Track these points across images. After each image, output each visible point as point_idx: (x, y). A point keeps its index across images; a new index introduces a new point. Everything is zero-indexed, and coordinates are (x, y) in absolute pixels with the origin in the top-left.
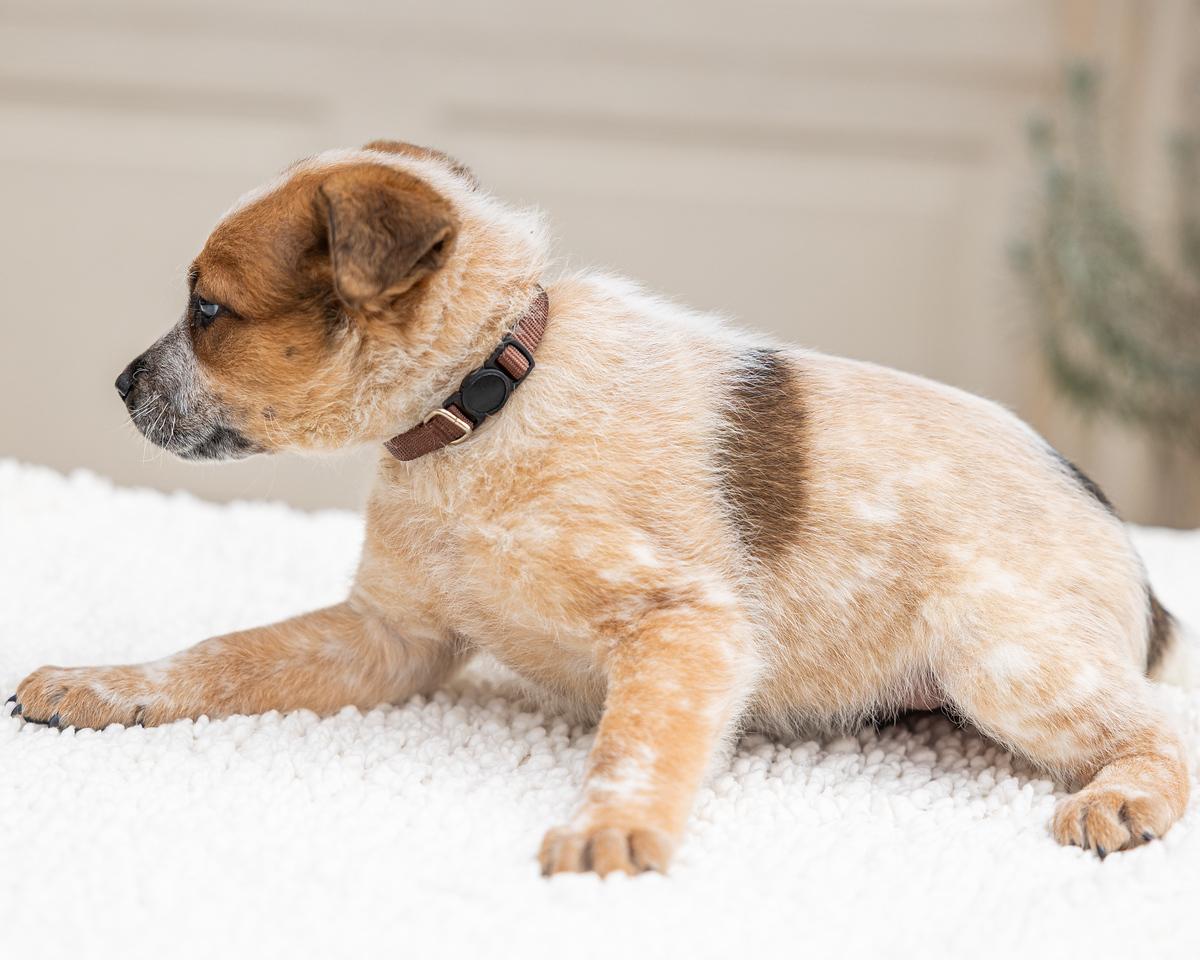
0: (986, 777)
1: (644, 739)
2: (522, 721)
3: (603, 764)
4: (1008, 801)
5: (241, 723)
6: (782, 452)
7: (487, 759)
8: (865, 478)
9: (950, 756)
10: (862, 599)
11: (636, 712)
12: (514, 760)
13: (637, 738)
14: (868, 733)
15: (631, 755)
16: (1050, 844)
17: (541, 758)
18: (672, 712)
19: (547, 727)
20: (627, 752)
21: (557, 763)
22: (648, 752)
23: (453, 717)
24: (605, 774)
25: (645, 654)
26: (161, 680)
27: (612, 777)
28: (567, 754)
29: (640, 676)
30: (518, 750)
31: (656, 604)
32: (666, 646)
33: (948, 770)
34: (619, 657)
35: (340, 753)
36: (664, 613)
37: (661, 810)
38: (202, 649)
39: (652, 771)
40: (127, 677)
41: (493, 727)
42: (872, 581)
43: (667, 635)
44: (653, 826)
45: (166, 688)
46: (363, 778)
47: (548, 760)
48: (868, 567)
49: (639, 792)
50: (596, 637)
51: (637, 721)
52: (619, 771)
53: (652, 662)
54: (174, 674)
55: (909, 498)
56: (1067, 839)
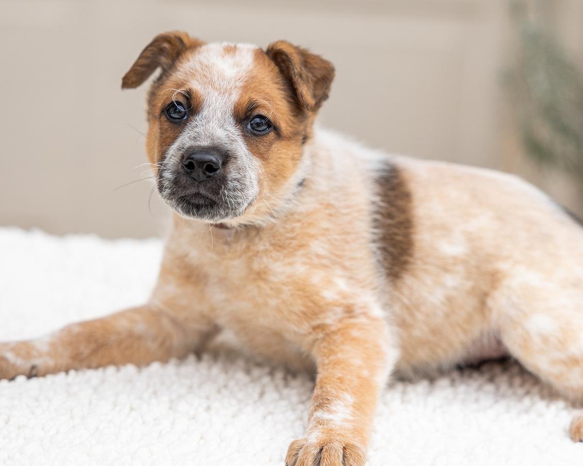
0: (527, 401)
1: (347, 390)
2: (256, 372)
3: (322, 404)
4: (540, 415)
5: (93, 376)
6: (401, 218)
7: (241, 395)
8: (445, 230)
9: (504, 387)
10: (450, 300)
11: (340, 375)
12: (256, 396)
13: (343, 390)
14: (456, 375)
15: (340, 399)
16: (568, 442)
17: (271, 395)
18: (359, 377)
19: (271, 374)
20: (337, 397)
21: (282, 398)
22: (349, 398)
23: (216, 370)
24: (325, 409)
25: (342, 343)
26: (45, 348)
27: (329, 411)
28: (286, 392)
29: (340, 355)
30: (258, 389)
31: (347, 315)
32: (353, 339)
33: (503, 396)
34: (325, 344)
35: (155, 393)
36: (352, 321)
37: (358, 431)
38: (68, 330)
39: (351, 409)
40: (24, 348)
41: (241, 376)
42: (455, 288)
43: (355, 333)
44: (355, 442)
45: (49, 354)
46: (170, 408)
47: (275, 395)
48: (451, 281)
49: (346, 420)
50: (310, 333)
51: (341, 380)
52: (333, 408)
53: (347, 347)
54: (52, 345)
55: (470, 238)
56: (578, 439)
